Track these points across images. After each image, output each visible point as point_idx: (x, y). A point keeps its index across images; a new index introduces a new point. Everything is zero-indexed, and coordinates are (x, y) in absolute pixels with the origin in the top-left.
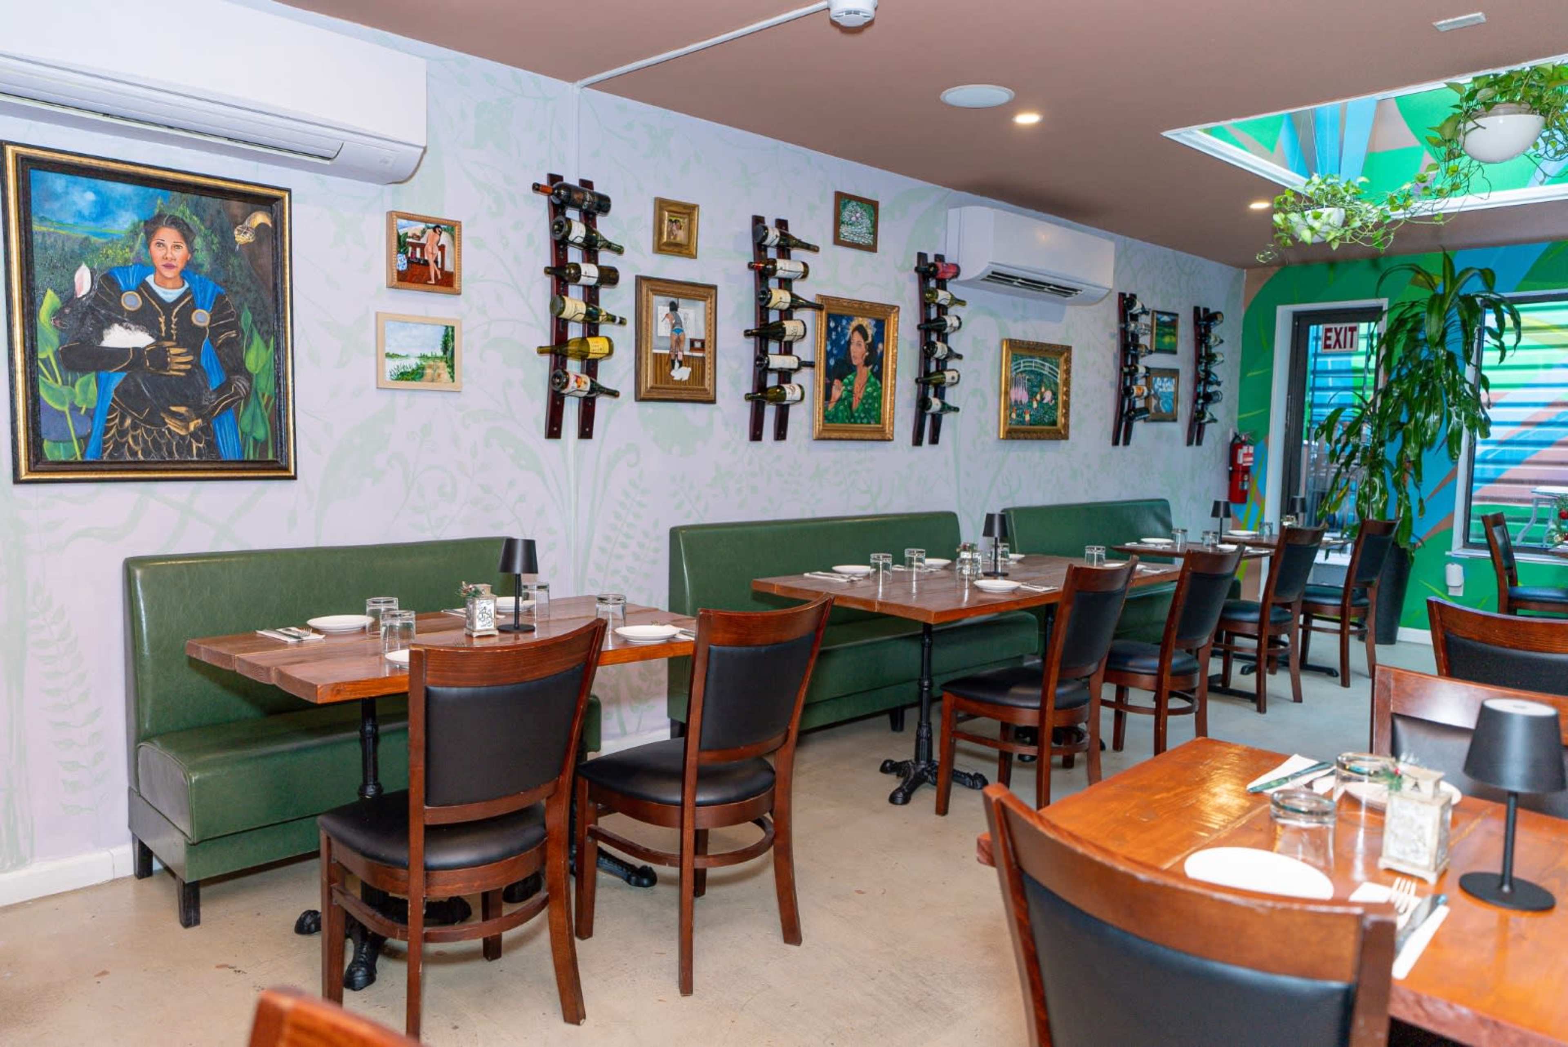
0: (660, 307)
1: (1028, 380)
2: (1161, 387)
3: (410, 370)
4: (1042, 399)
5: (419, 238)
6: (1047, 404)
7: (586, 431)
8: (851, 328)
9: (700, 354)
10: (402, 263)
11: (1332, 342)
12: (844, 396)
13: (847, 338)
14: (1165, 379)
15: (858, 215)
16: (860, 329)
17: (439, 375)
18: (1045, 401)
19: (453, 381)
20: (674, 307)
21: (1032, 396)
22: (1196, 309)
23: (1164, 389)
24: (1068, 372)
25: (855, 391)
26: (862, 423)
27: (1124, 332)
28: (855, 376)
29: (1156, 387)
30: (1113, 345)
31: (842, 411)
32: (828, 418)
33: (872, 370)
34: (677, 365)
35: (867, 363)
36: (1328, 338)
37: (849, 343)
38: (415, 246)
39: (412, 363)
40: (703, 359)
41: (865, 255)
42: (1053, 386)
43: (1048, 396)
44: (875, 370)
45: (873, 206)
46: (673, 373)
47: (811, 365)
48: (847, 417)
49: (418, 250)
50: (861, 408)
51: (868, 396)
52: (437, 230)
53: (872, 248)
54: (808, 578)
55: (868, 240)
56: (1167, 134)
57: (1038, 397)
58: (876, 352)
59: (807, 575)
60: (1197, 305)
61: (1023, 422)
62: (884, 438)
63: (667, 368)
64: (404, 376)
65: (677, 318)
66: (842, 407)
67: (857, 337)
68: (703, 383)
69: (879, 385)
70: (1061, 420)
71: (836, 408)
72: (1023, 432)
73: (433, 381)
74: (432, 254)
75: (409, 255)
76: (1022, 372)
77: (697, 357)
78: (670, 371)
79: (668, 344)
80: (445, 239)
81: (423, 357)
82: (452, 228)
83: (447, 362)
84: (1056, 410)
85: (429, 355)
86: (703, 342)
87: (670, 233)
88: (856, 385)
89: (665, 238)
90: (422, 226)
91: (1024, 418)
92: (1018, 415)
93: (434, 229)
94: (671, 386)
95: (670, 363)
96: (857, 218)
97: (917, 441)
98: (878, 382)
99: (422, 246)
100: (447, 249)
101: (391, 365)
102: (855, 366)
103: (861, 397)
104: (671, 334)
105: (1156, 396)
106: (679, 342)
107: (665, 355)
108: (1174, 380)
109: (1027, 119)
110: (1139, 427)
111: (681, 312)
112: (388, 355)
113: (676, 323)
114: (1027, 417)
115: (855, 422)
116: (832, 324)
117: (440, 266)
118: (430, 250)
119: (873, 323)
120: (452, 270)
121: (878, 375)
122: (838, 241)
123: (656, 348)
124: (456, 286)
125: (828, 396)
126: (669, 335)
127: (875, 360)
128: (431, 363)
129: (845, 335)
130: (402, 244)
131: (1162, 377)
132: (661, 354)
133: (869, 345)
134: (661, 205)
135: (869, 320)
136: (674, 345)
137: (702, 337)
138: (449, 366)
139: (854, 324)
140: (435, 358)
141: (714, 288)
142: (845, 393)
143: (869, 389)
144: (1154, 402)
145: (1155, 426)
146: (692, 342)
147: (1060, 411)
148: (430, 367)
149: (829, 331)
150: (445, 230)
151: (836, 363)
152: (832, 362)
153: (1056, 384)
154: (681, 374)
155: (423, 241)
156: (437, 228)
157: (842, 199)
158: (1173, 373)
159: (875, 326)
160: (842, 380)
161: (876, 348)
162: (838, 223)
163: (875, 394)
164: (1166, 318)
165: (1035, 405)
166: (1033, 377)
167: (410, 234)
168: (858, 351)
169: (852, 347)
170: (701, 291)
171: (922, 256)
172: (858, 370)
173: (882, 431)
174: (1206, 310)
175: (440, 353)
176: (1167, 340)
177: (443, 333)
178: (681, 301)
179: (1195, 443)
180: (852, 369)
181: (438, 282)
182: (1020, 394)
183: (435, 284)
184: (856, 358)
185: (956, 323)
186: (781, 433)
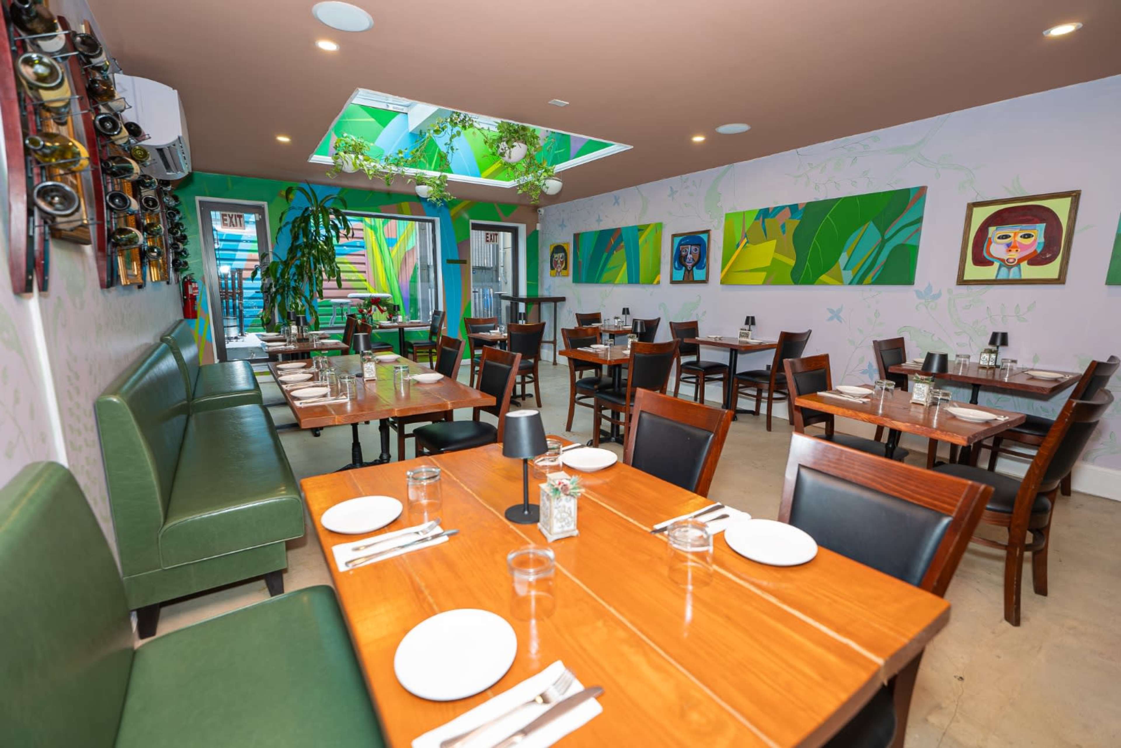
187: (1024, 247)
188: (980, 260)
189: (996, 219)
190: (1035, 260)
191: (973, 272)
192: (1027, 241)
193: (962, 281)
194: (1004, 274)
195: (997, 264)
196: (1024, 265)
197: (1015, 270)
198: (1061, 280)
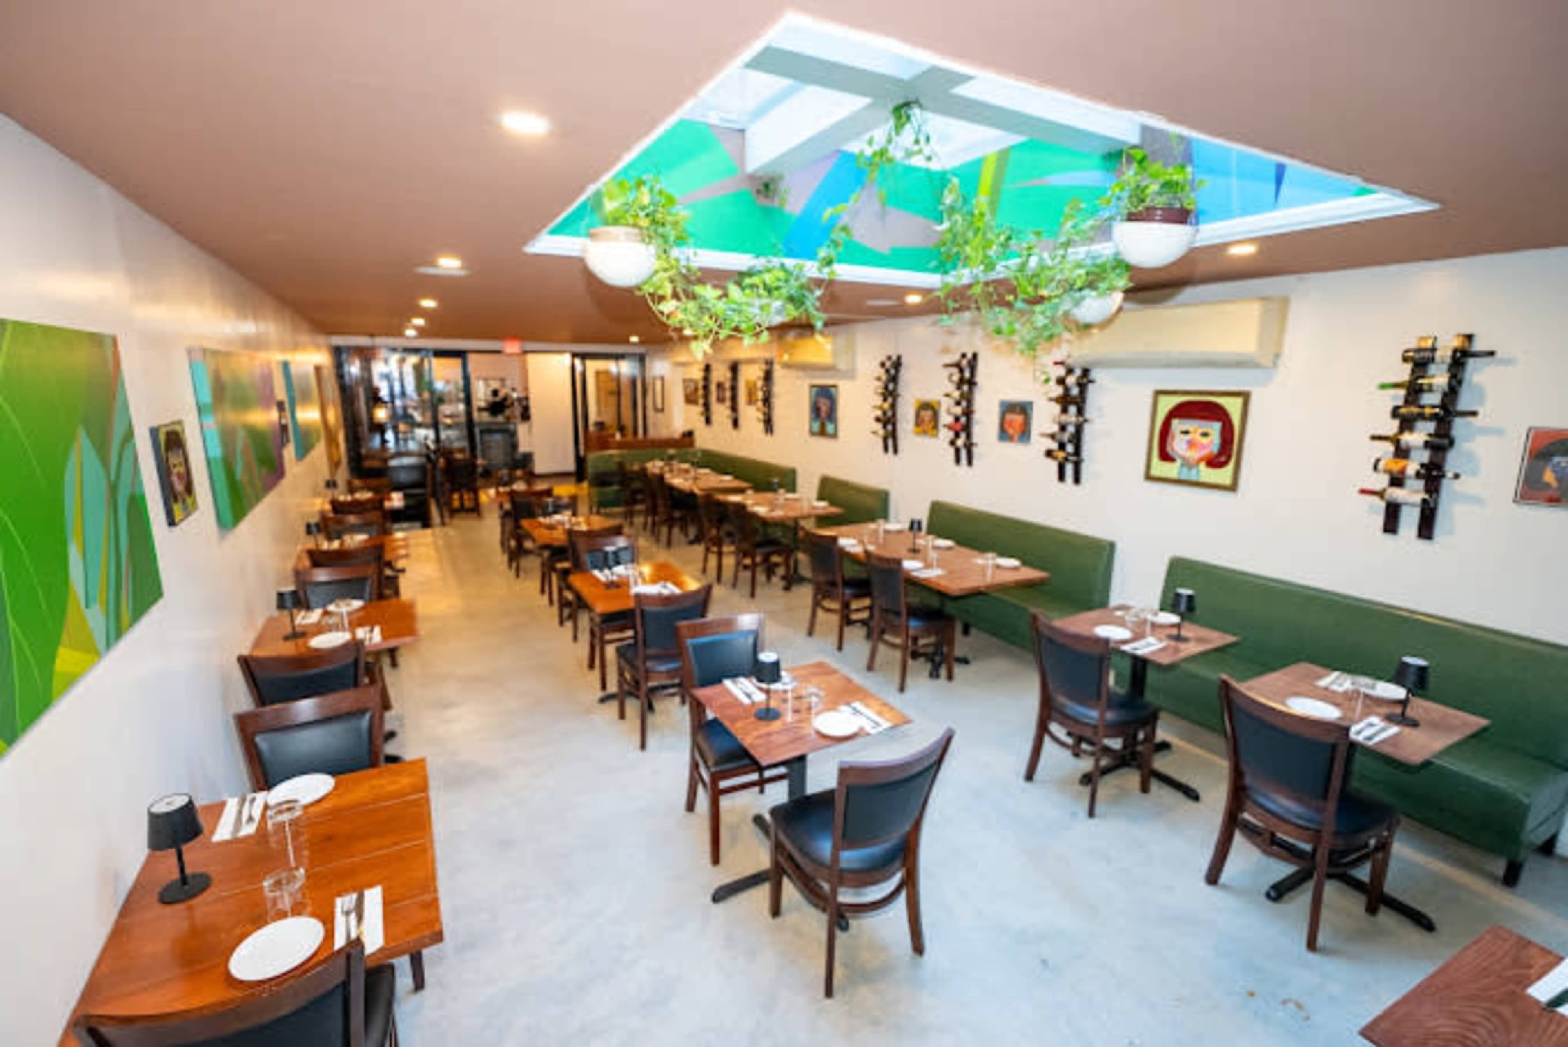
187: (1203, 447)
188: (1165, 456)
189: (1180, 411)
190: (1214, 462)
191: (1160, 468)
192: (1205, 441)
193: (1149, 477)
194: (1185, 475)
195: (1179, 462)
196: (1202, 466)
197: (1194, 471)
198: (1233, 488)
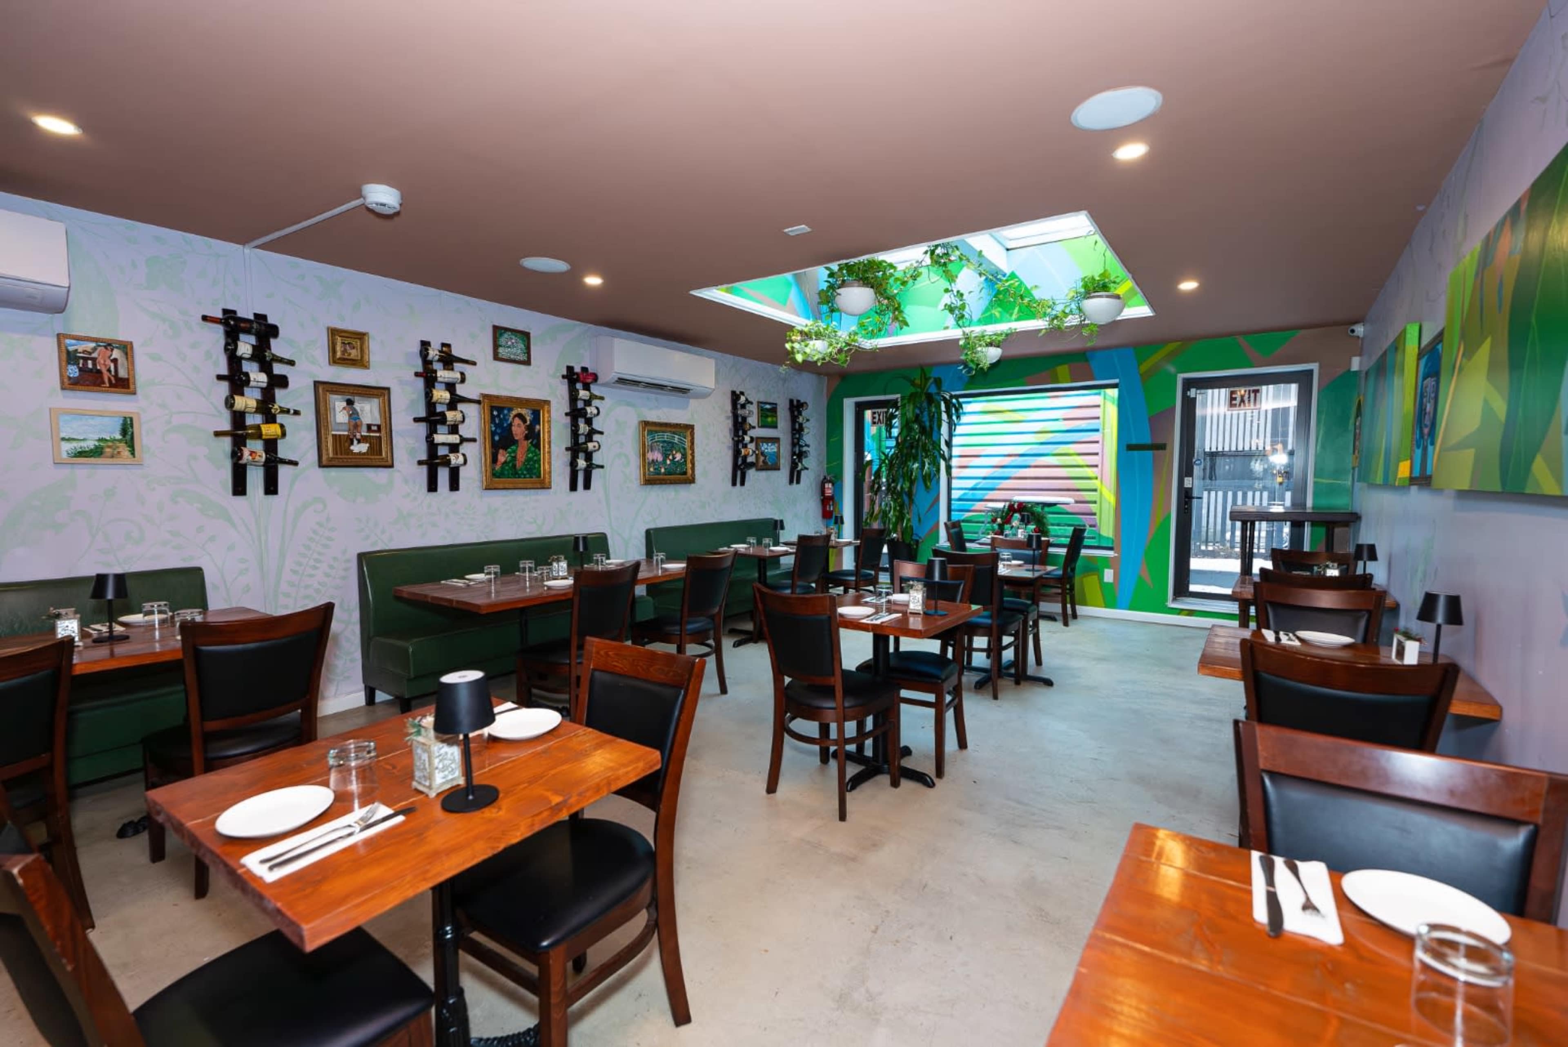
0: (338, 404)
1: (662, 447)
2: (767, 449)
3: (87, 449)
4: (674, 458)
5: (90, 353)
6: (678, 461)
7: (271, 488)
8: (512, 416)
9: (378, 435)
10: (73, 371)
11: (876, 420)
12: (508, 460)
13: (509, 422)
14: (770, 444)
15: (513, 341)
16: (520, 416)
17: (119, 453)
18: (676, 460)
19: (134, 457)
20: (350, 403)
21: (666, 456)
22: (791, 401)
23: (769, 450)
24: (692, 443)
25: (518, 457)
26: (525, 478)
27: (735, 416)
28: (517, 447)
29: (763, 449)
30: (727, 424)
31: (508, 470)
32: (494, 475)
33: (531, 443)
34: (355, 442)
35: (527, 438)
36: (874, 418)
37: (510, 425)
38: (85, 359)
39: (90, 444)
40: (380, 438)
41: (522, 367)
42: (682, 450)
43: (678, 456)
44: (534, 443)
45: (525, 336)
46: (352, 448)
47: (474, 440)
48: (512, 474)
49: (90, 362)
50: (523, 468)
51: (528, 460)
52: (109, 348)
53: (527, 362)
54: (444, 584)
55: (523, 357)
56: (696, 293)
57: (671, 457)
58: (534, 431)
59: (443, 582)
60: (792, 397)
61: (659, 474)
62: (543, 485)
63: (347, 444)
64: (81, 454)
65: (355, 410)
66: (507, 468)
67: (517, 421)
68: (381, 454)
69: (538, 453)
70: (690, 471)
71: (502, 468)
72: (659, 480)
73: (112, 457)
74: (105, 364)
75: (81, 365)
76: (656, 442)
77: (373, 436)
78: (350, 446)
79: (346, 427)
80: (116, 354)
81: (101, 440)
82: (127, 348)
83: (126, 443)
84: (686, 465)
85: (108, 438)
86: (379, 427)
87: (344, 352)
88: (519, 452)
89: (339, 355)
90: (93, 345)
91: (660, 471)
92: (655, 469)
93: (106, 347)
94: (351, 457)
95: (349, 441)
96: (513, 343)
97: (573, 487)
98: (537, 450)
99: (94, 360)
100: (119, 362)
101: (66, 447)
102: (517, 441)
103: (523, 460)
104: (349, 421)
105: (763, 454)
106: (357, 426)
107: (344, 435)
108: (776, 445)
109: (593, 281)
110: (751, 473)
111: (357, 406)
112: (63, 439)
113: (353, 413)
114: (663, 470)
115: (519, 477)
116: (495, 413)
117: (113, 373)
118: (102, 362)
119: (530, 412)
120: (126, 376)
121: (537, 446)
122: (496, 357)
123: (335, 431)
124: (132, 386)
125: (494, 460)
126: (347, 421)
127: (533, 436)
128: (110, 444)
129: (507, 420)
130: (71, 357)
131: (767, 443)
132: (340, 436)
133: (528, 426)
134: (334, 332)
135: (528, 411)
136: (352, 428)
137: (378, 422)
138: (129, 446)
139: (514, 412)
140: (114, 440)
141: (388, 389)
142: (509, 458)
143: (530, 455)
144: (762, 458)
145: (763, 474)
146: (369, 427)
147: (689, 465)
148: (109, 447)
149: (493, 418)
150: (117, 348)
151: (500, 439)
152: (497, 438)
153: (684, 449)
154: (360, 448)
155: (94, 355)
156: (109, 345)
157: (498, 331)
158: (775, 440)
159: (532, 414)
160: (506, 450)
161: (534, 429)
162: (496, 346)
163: (535, 458)
164: (768, 406)
165: (668, 462)
166: (666, 445)
167: (80, 350)
168: (519, 430)
169: (513, 428)
170: (375, 392)
171: (570, 369)
172: (519, 443)
173: (543, 482)
174: (798, 401)
175: (119, 437)
176: (769, 419)
177: (121, 422)
178: (356, 399)
179: (795, 481)
180: (514, 442)
181: (111, 385)
182: (657, 456)
183: (110, 387)
184: (516, 434)
185: (595, 412)
186: (454, 485)
